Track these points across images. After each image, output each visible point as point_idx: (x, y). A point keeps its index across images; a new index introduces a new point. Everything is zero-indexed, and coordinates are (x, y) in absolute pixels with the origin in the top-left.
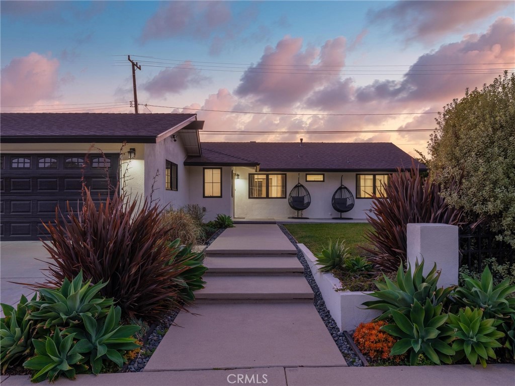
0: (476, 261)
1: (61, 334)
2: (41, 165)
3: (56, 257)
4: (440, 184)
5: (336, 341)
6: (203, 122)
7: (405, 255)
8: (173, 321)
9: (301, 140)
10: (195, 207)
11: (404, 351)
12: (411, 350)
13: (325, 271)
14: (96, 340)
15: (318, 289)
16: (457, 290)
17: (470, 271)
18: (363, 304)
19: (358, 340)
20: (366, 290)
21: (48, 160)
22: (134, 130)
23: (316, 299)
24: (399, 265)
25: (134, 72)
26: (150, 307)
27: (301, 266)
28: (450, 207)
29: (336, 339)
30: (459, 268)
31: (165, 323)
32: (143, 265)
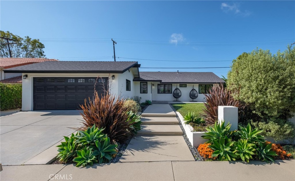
0: (245, 120)
1: (87, 148)
2: (79, 82)
3: (85, 118)
4: (231, 91)
5: (191, 151)
6: (140, 65)
7: (218, 118)
8: (129, 142)
9: (178, 71)
10: (137, 97)
11: (217, 155)
12: (219, 155)
13: (187, 123)
14: (100, 150)
15: (184, 130)
16: (237, 132)
17: (242, 125)
18: (202, 137)
19: (199, 150)
20: (202, 131)
21: (81, 80)
22: (114, 68)
23: (183, 134)
24: (215, 122)
25: (114, 45)
26: (121, 137)
27: (178, 121)
28: (235, 100)
29: (191, 150)
30: (238, 123)
31: (126, 143)
32: (118, 122)
